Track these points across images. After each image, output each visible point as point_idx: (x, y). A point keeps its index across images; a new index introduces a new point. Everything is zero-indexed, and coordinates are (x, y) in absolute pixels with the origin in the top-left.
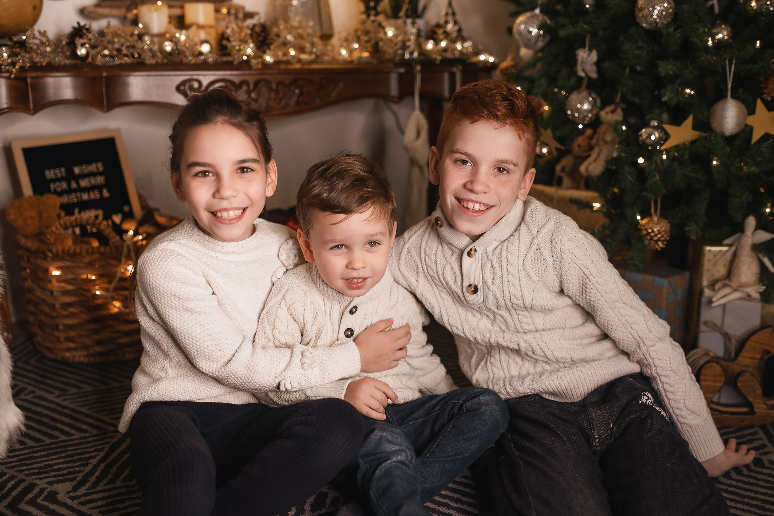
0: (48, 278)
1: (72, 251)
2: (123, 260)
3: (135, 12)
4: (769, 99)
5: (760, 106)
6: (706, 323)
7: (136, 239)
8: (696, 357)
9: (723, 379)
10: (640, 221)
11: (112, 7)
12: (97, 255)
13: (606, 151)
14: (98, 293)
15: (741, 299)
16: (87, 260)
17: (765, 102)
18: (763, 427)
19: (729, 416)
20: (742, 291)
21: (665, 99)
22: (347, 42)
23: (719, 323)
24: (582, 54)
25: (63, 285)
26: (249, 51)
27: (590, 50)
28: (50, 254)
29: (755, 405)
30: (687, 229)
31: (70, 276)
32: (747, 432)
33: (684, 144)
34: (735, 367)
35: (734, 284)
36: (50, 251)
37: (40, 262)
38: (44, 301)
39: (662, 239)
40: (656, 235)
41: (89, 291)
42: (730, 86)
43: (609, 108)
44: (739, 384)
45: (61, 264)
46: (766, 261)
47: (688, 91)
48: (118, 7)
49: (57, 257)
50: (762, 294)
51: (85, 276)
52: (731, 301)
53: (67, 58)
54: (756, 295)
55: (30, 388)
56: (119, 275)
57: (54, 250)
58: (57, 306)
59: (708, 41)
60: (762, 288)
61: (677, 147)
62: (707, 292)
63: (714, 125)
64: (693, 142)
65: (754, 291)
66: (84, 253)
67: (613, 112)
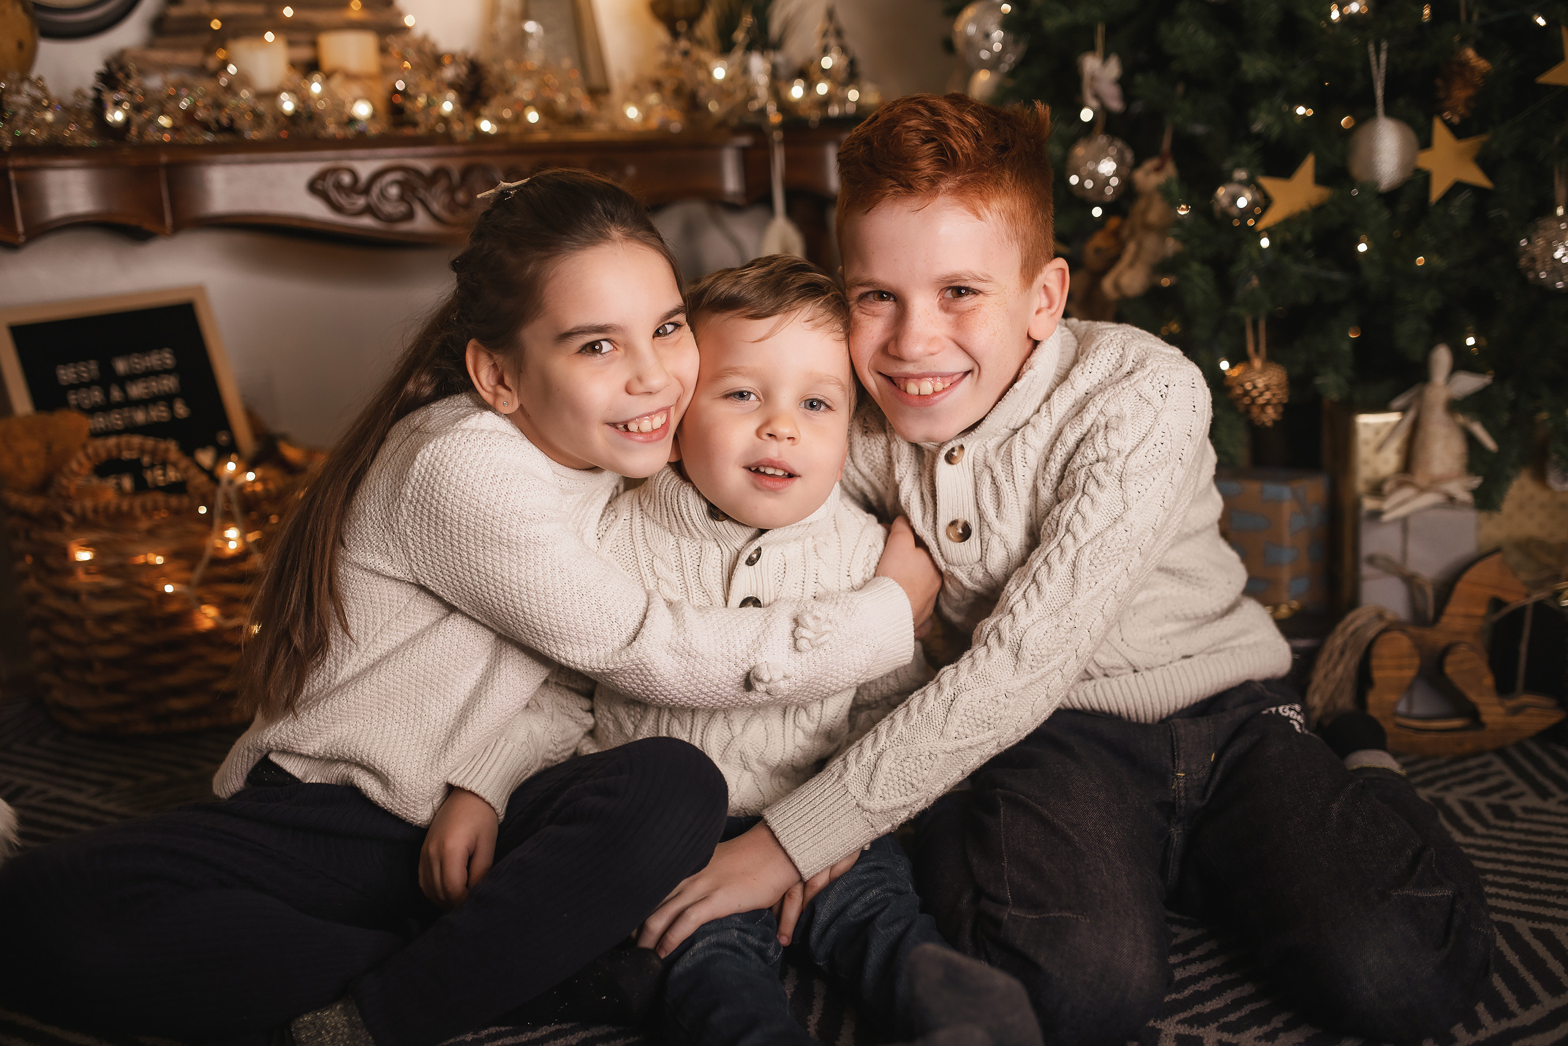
0: (70, 567)
1: (112, 508)
2: (217, 521)
3: (220, 53)
4: (1456, 120)
5: (1440, 132)
6: (1371, 560)
7: (240, 480)
8: (1359, 622)
9: (1416, 661)
10: (1227, 374)
11: (177, 48)
12: (164, 515)
13: (1151, 242)
14: (169, 589)
15: (1435, 507)
16: (144, 524)
17: (1448, 124)
18: (1501, 752)
19: (1433, 736)
20: (1437, 491)
21: (1257, 127)
22: (636, 91)
23: (1395, 555)
24: (1091, 64)
25: (99, 579)
26: (447, 107)
27: (1105, 58)
28: (68, 519)
29: (1482, 709)
30: (1319, 381)
31: (112, 561)
32: (1472, 763)
33: (1302, 213)
34: (1437, 637)
35: (1420, 479)
36: (70, 511)
37: (50, 536)
38: (62, 616)
39: (1275, 401)
40: (1261, 394)
41: (151, 587)
42: (1379, 93)
43: (1150, 164)
44: (1449, 670)
45: (94, 536)
46: (1478, 430)
47: (1301, 110)
48: (188, 48)
49: (84, 523)
50: (1475, 492)
51: (141, 559)
52: (1418, 512)
53: (86, 132)
54: (1464, 496)
55: (38, 786)
56: (209, 553)
57: (77, 508)
58: (89, 624)
59: (1330, 13)
60: (1476, 482)
61: (1287, 223)
62: (1369, 504)
63: (1357, 170)
64: (1318, 210)
65: (1461, 489)
66: (138, 511)
67: (1158, 169)
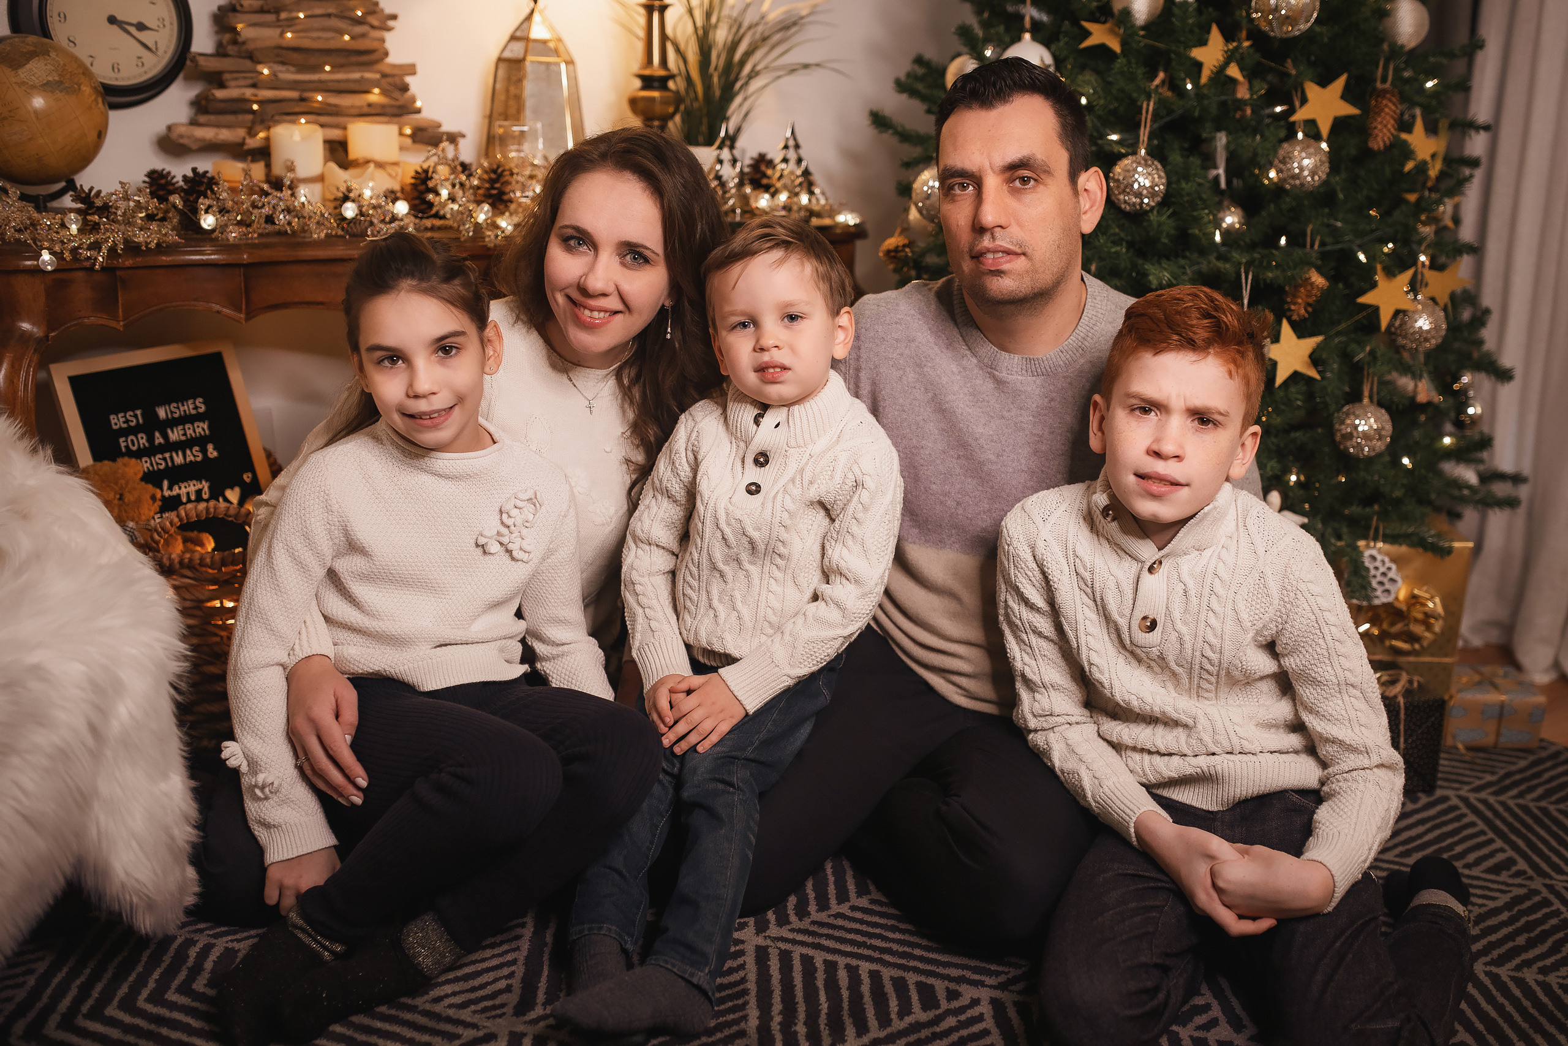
3: (262, 135)
4: (1298, 318)
5: (1286, 328)
11: (218, 126)
17: (1291, 324)
26: (482, 218)
48: (228, 126)
59: (1214, 233)
